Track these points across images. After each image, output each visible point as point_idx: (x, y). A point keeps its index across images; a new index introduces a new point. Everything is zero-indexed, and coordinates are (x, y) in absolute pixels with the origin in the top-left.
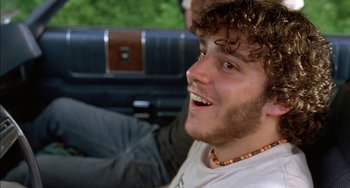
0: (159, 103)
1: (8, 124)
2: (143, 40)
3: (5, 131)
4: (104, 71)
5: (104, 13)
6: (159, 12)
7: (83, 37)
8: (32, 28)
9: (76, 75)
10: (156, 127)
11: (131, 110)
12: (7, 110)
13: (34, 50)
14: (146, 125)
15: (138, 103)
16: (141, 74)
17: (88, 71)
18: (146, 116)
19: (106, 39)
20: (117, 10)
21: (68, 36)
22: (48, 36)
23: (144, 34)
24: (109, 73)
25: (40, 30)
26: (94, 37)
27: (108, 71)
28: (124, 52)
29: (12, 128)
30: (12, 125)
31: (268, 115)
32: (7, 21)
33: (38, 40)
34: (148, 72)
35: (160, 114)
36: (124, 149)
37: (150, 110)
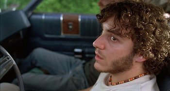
0: (87, 50)
1: (8, 58)
2: (80, 20)
3: (6, 62)
4: (60, 34)
5: (65, 7)
6: (91, 6)
7: (51, 18)
8: (26, 13)
9: (47, 36)
10: (84, 62)
11: (72, 53)
12: (8, 52)
13: (27, 23)
14: (79, 61)
15: (77, 50)
16: (78, 36)
17: (52, 34)
18: (80, 56)
19: (62, 19)
20: (71, 5)
21: (43, 17)
22: (34, 17)
23: (80, 17)
24: (63, 35)
25: (30, 14)
26: (56, 18)
27: (62, 34)
28: (70, 25)
29: (10, 61)
30: (10, 59)
31: (136, 62)
32: (14, 9)
33: (29, 19)
34: (82, 35)
35: (87, 55)
36: (68, 72)
37: (83, 53)
